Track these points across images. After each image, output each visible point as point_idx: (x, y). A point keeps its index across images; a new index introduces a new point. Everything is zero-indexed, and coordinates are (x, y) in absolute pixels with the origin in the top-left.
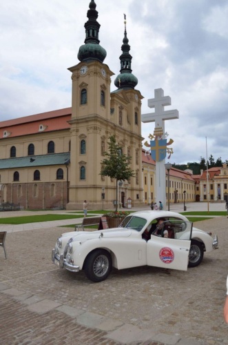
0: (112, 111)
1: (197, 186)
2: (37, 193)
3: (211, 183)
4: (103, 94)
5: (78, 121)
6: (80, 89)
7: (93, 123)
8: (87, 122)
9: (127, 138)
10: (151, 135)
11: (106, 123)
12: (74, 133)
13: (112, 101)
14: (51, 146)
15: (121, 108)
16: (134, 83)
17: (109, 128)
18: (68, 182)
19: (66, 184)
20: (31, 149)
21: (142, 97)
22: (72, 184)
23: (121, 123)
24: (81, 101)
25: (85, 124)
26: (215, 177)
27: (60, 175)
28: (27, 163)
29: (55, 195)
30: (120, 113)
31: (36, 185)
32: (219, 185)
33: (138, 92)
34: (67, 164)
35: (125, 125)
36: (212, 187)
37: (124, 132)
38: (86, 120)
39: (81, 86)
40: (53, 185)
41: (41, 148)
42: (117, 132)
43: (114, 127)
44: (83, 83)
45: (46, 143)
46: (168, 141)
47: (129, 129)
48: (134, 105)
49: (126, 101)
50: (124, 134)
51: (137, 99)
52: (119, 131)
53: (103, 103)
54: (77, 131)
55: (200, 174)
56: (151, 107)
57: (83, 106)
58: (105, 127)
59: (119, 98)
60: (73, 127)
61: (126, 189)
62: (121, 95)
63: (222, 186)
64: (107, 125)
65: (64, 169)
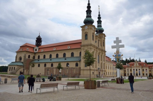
0: (96, 42)
1: (125, 70)
2: (68, 71)
3: (131, 69)
4: (93, 36)
5: (84, 46)
6: (85, 34)
7: (90, 46)
8: (88, 46)
9: (101, 51)
10: (115, 53)
11: (94, 46)
12: (82, 50)
13: (96, 38)
14: (72, 54)
15: (99, 41)
16: (103, 31)
17: (95, 48)
18: (80, 68)
19: (79, 68)
20: (64, 55)
21: (106, 36)
22: (82, 68)
23: (98, 46)
24: (85, 38)
25: (87, 47)
26: (132, 66)
27: (77, 65)
28: (64, 60)
29: (75, 72)
30: (98, 42)
31: (67, 68)
32: (134, 69)
33: (104, 34)
34: (80, 61)
35: (100, 47)
36: (131, 70)
37: (100, 49)
38: (87, 45)
39: (85, 33)
40: (74, 68)
41: (68, 55)
42: (97, 49)
43: (97, 48)
44: (86, 32)
45: (70, 53)
46: (121, 55)
47: (101, 48)
48: (103, 39)
49: (100, 38)
50: (100, 50)
51: (104, 37)
52: (98, 49)
53: (93, 39)
54: (84, 49)
55: (126, 65)
56: (114, 43)
57: (86, 40)
58: (93, 48)
59: (98, 37)
60: (82, 48)
61: (100, 71)
62: (98, 36)
63: (135, 70)
64: (94, 47)
65: (79, 63)
